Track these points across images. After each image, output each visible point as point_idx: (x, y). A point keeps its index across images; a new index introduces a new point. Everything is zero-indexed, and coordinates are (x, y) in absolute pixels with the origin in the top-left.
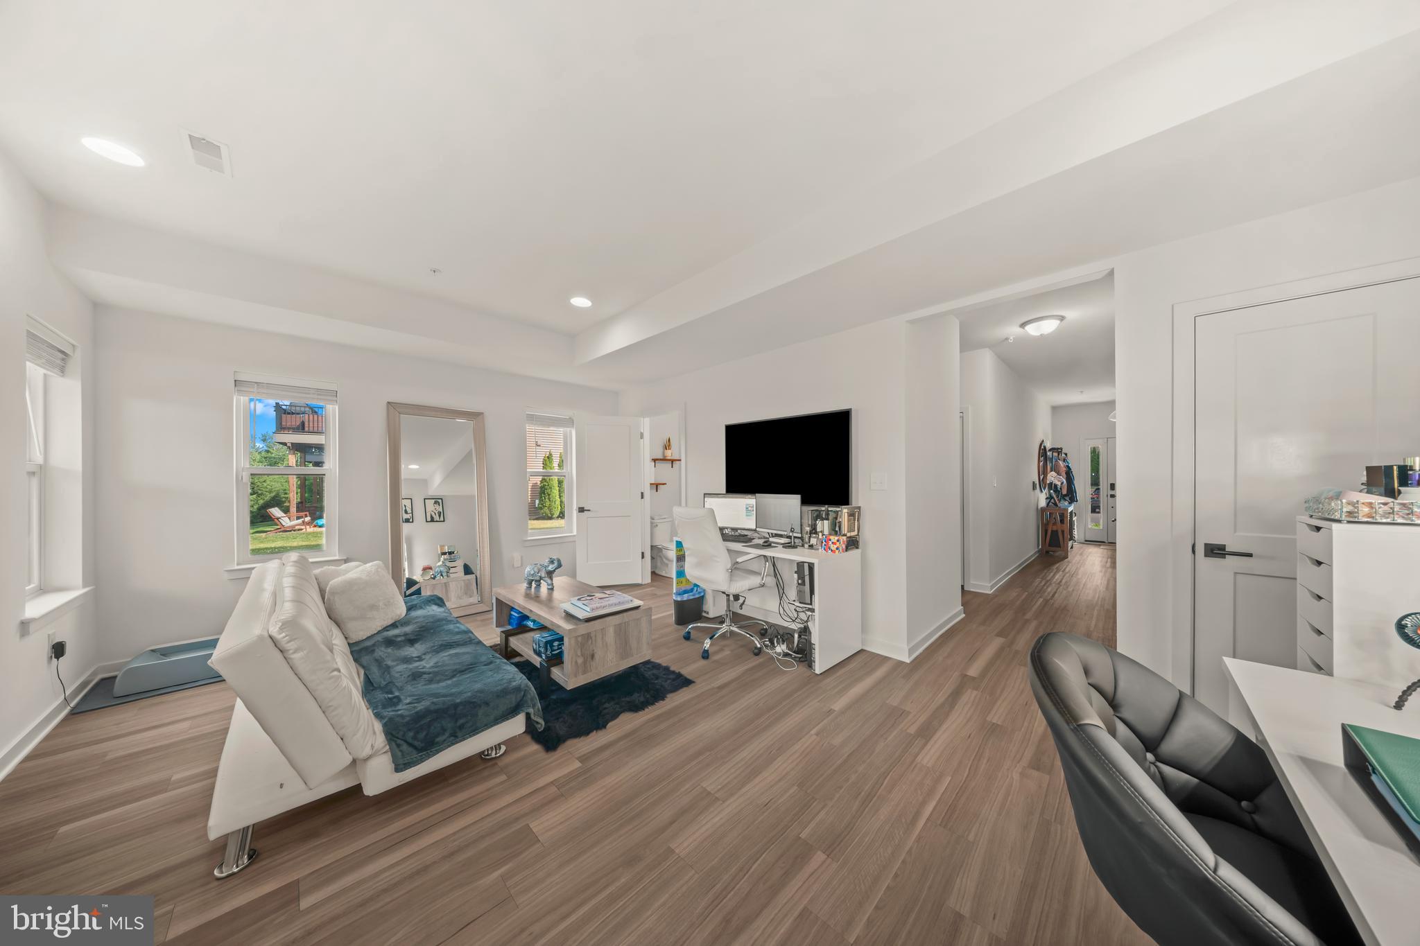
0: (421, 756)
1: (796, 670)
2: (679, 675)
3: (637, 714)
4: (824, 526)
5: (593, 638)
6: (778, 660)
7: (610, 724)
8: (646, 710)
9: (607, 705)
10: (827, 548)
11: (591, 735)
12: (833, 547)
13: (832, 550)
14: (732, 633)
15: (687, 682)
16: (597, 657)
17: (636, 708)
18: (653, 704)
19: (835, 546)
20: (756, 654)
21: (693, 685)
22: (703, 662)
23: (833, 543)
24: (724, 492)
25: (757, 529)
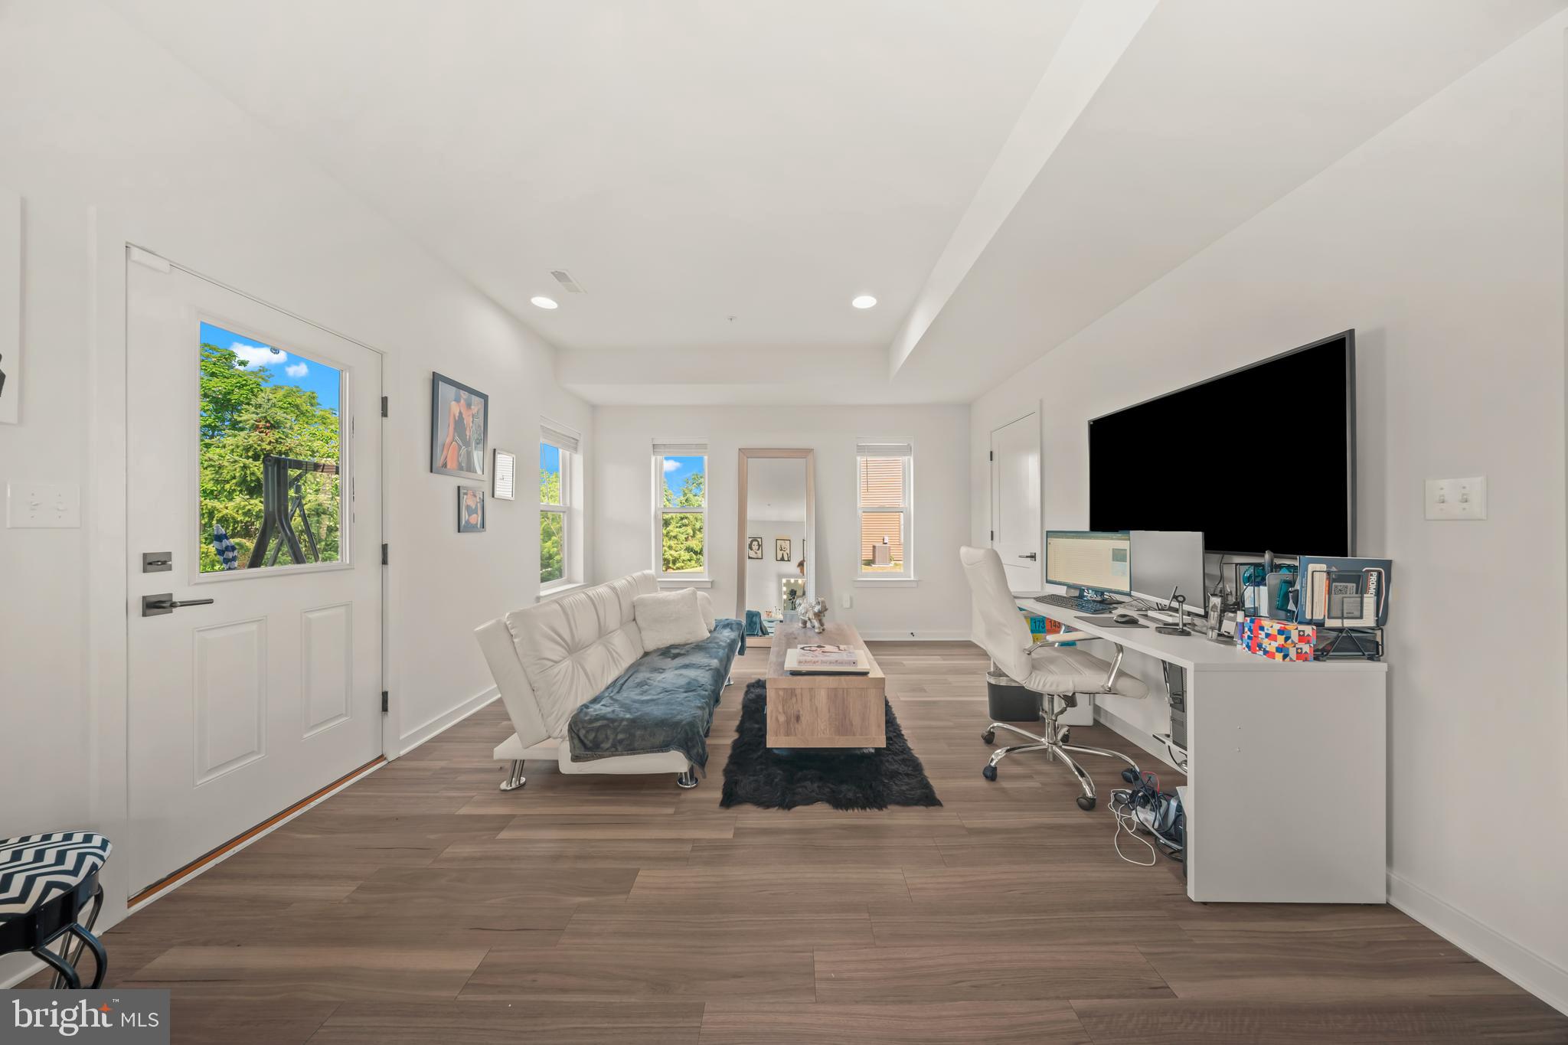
0: (587, 754)
1: (1151, 869)
2: (927, 786)
3: (835, 811)
4: (1259, 597)
5: (799, 697)
6: (1123, 834)
7: (798, 808)
8: (850, 811)
9: (808, 784)
10: (1254, 646)
11: (771, 810)
12: (1271, 646)
13: (1266, 652)
14: (1056, 757)
15: (928, 799)
16: (802, 719)
17: (840, 803)
18: (864, 807)
19: (1275, 645)
20: (1083, 807)
21: (937, 807)
22: (982, 783)
23: (1268, 636)
24: (1085, 525)
25: (1133, 593)
